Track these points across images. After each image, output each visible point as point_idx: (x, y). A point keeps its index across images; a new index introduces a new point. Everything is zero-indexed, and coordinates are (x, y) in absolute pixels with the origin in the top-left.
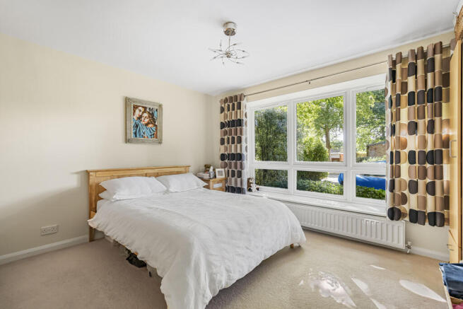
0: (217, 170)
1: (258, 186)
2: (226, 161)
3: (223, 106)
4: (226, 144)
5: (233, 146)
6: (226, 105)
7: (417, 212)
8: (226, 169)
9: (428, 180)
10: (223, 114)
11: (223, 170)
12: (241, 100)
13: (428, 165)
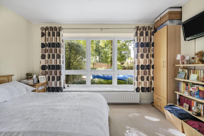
0: (39, 77)
1: (68, 85)
2: (47, 70)
3: (44, 32)
4: (47, 59)
5: (53, 60)
6: (47, 31)
7: (144, 88)
8: (47, 76)
9: (147, 76)
10: (44, 37)
11: (45, 76)
12: (60, 30)
13: (147, 70)
